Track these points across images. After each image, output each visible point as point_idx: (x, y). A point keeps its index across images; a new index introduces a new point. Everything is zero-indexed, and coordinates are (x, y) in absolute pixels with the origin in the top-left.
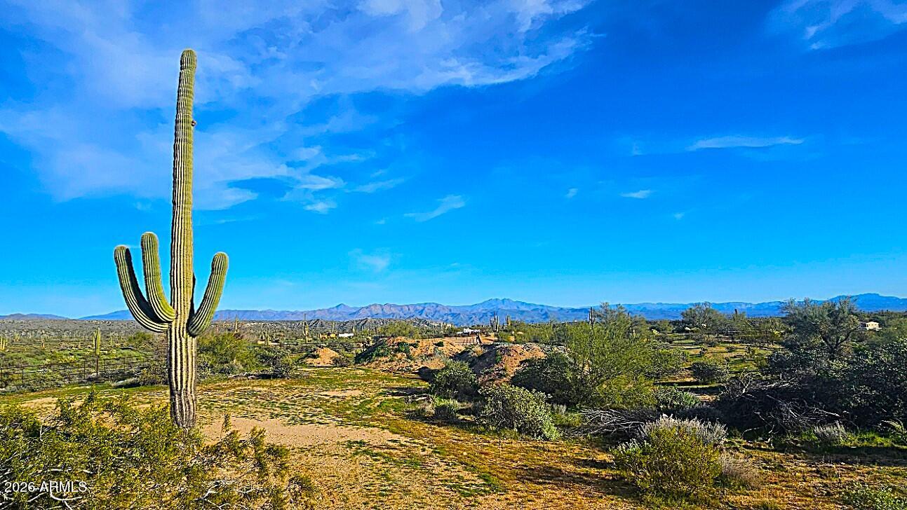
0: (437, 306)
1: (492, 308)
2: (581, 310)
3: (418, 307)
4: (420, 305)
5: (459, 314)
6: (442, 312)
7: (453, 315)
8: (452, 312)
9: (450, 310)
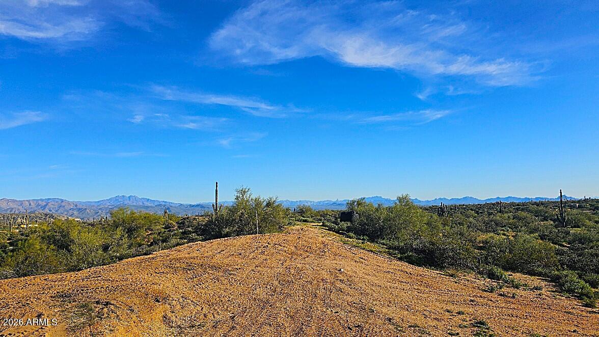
0: (62, 202)
1: (119, 203)
2: (198, 205)
3: (40, 202)
4: (42, 200)
5: (86, 209)
6: (67, 207)
7: (80, 210)
8: (78, 207)
9: (76, 206)
